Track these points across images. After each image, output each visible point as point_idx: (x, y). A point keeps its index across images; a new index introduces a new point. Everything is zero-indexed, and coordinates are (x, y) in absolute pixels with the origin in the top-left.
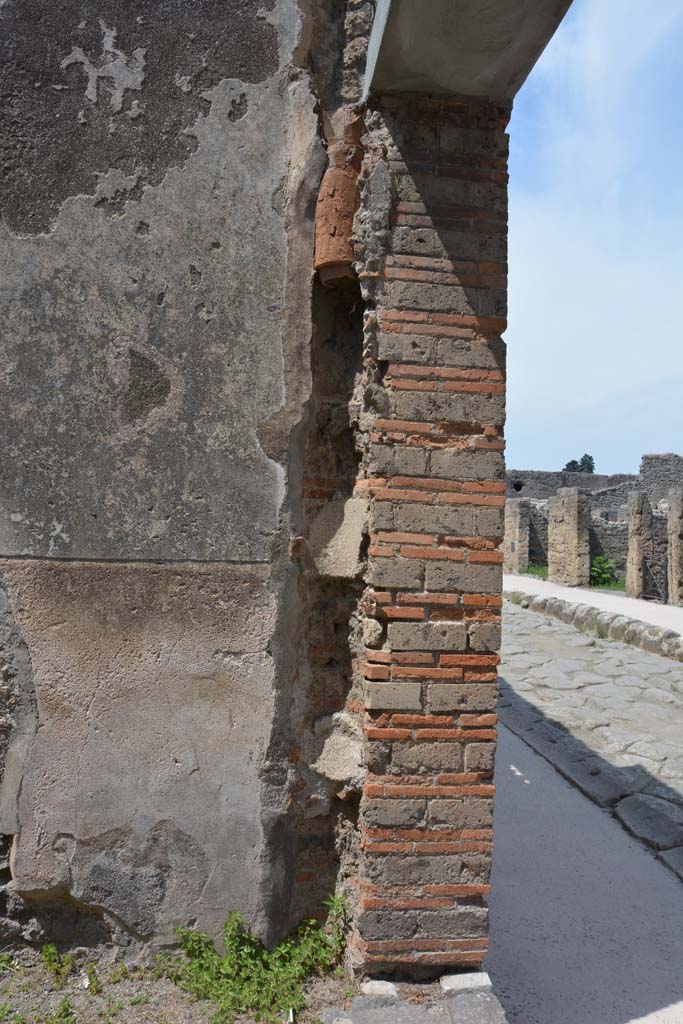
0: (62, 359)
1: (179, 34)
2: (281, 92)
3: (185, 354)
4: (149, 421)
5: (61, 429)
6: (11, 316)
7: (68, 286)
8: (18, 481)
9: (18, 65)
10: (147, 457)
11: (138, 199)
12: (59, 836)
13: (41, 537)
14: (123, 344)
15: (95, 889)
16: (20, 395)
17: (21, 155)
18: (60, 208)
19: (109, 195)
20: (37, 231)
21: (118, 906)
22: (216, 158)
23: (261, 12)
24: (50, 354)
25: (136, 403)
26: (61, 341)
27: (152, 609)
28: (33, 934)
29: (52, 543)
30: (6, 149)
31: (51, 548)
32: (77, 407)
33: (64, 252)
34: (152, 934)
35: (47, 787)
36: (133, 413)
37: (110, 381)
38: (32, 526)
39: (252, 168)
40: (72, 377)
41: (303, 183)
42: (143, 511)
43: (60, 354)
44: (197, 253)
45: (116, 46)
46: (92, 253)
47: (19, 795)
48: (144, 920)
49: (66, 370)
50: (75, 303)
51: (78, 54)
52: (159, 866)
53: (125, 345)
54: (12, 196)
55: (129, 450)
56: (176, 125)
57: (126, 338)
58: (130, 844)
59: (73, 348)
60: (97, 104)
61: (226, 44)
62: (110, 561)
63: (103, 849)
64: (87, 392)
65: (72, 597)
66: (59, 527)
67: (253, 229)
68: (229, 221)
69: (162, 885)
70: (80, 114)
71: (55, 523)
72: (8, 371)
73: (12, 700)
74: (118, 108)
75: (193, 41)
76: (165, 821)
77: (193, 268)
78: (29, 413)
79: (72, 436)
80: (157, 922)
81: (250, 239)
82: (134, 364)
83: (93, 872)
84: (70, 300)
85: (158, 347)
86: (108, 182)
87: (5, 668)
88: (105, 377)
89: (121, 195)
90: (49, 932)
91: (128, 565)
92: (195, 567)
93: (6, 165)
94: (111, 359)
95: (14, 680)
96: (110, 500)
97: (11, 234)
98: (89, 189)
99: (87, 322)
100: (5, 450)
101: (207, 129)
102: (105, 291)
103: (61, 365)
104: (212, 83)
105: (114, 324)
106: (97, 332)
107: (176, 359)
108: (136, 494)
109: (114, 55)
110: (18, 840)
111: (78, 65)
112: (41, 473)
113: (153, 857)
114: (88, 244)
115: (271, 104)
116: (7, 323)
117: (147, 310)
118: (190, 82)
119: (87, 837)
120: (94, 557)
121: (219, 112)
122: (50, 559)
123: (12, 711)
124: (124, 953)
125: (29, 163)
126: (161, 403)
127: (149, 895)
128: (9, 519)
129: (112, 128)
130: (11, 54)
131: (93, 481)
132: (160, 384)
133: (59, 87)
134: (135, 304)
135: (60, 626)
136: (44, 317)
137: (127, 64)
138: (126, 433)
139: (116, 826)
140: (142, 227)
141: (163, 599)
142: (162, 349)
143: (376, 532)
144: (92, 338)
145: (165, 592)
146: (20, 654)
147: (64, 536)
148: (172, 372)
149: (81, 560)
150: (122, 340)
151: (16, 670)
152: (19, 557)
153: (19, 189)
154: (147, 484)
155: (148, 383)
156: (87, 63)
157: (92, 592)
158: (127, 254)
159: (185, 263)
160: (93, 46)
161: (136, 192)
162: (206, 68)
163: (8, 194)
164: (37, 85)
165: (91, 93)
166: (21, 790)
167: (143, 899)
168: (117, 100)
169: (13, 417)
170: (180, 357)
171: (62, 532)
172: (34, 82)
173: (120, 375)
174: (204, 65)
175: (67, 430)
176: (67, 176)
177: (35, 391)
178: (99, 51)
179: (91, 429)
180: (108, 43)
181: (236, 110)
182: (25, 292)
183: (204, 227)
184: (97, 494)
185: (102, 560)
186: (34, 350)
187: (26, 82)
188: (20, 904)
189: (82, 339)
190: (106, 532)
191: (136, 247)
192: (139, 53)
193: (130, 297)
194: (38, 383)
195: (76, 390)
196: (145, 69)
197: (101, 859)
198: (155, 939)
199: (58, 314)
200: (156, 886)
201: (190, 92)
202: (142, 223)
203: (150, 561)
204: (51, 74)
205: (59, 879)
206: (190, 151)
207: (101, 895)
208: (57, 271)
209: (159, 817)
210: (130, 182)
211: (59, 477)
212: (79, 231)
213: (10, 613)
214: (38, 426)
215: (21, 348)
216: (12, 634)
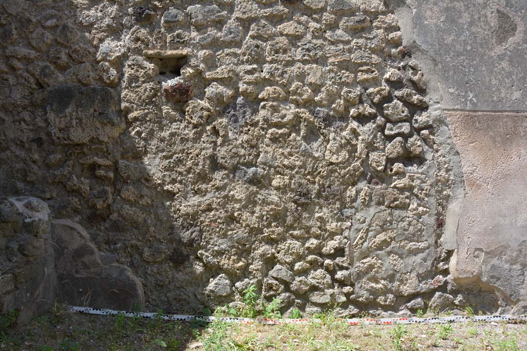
0: (466, 14)
3: (523, 11)
4: (509, 44)
5: (469, 48)
8: (451, 73)
10: (509, 61)
12: (476, 249)
13: (463, 100)
14: (494, 7)
15: (492, 277)
16: (448, 32)
21: (503, 286)
24: (460, 12)
25: (502, 35)
26: (465, 6)
27: (516, 134)
28: (460, 301)
29: (468, 102)
31: (468, 105)
32: (475, 37)
34: (518, 300)
35: (470, 225)
36: (501, 40)
37: (489, 25)
38: (459, 95)
40: (471, 24)
42: (509, 87)
43: (465, 12)
47: (457, 229)
48: (515, 293)
49: (469, 20)
52: (522, 265)
53: (495, 7)
55: (501, 58)
57: (495, 4)
58: (509, 253)
59: (471, 9)
62: (495, 112)
63: (496, 256)
64: (479, 30)
65: (478, 129)
66: (471, 95)
69: (523, 274)
71: (469, 93)
72: (441, 20)
73: (450, 182)
76: (524, 241)
78: (453, 40)
79: (474, 51)
80: (521, 294)
82: (499, 17)
83: (492, 268)
85: (511, 8)
87: (446, 166)
88: (487, 23)
90: (468, 300)
91: (504, 113)
94: (489, 14)
95: (451, 173)
96: (494, 82)
100: (444, 58)
103: (466, 18)
106: (481, 1)
107: (519, 14)
108: (505, 79)
110: (458, 252)
112: (461, 69)
113: (519, 260)
119: (489, 250)
120: (488, 109)
122: (468, 111)
123: (450, 188)
124: (504, 311)
126: (514, 35)
127: (517, 280)
128: (448, 91)
131: (485, 73)
132: (512, 26)
135: (474, 143)
138: (498, 50)
139: (502, 244)
141: (521, 129)
142: (512, 9)
144: (479, 4)
145: (522, 126)
146: (455, 158)
147: (474, 99)
148: (518, 20)
149: (482, 111)
150: (493, 5)
151: (452, 167)
152: (454, 110)
154: (510, 74)
155: (507, 25)
157: (488, 126)
166: (458, 226)
167: (514, 282)
169: (446, 42)
170: (521, 12)
171: (473, 97)
173: (494, 22)
175: (472, 48)
177: (455, 30)
179: (482, 48)
184: (488, 79)
185: (492, 111)
186: (453, 10)
188: (454, 286)
189: (474, 5)
190: (493, 97)
194: (456, 26)
195: (474, 29)
197: (495, 261)
198: (520, 303)
200: (520, 275)
203: (513, 111)
205: (477, 271)
207: (494, 280)
209: (522, 239)
211: (470, 71)
213: (450, 138)
214: (458, 46)
215: (447, 9)
216: (451, 148)
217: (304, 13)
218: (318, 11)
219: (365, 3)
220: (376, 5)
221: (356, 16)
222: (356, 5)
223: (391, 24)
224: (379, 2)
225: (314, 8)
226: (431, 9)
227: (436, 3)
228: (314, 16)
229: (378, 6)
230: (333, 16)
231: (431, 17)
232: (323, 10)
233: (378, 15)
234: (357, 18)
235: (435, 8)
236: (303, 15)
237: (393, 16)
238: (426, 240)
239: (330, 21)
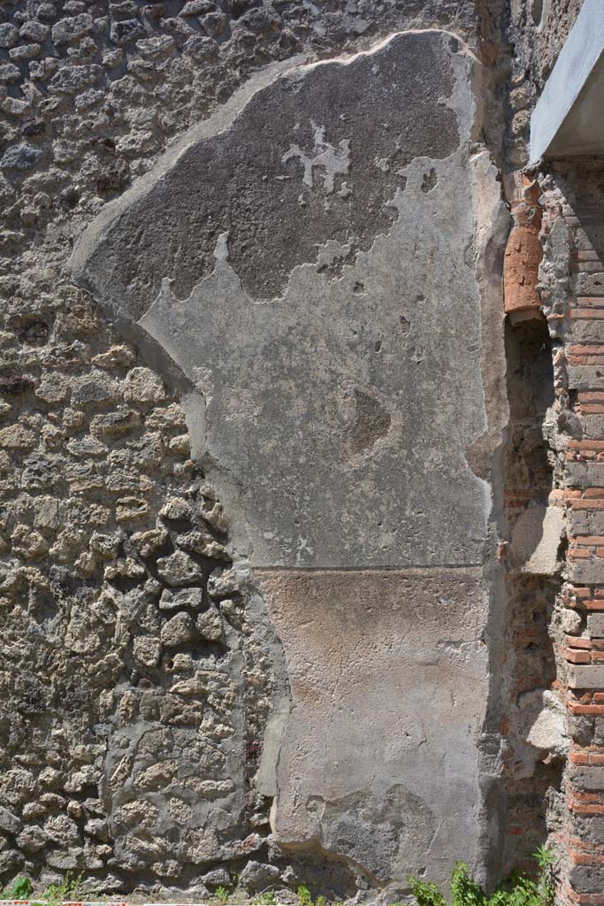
0: (299, 402)
1: (375, 125)
2: (464, 164)
3: (401, 392)
4: (375, 449)
5: (302, 460)
6: (255, 368)
7: (300, 340)
8: (269, 505)
9: (248, 164)
10: (375, 480)
11: (353, 264)
12: (311, 798)
13: (290, 551)
14: (349, 386)
15: (341, 842)
16: (266, 433)
17: (254, 236)
18: (290, 276)
19: (328, 262)
20: (272, 296)
21: (361, 856)
22: (414, 224)
23: (441, 100)
24: (289, 398)
25: (363, 436)
26: (297, 386)
27: (384, 607)
28: (289, 877)
29: (298, 555)
30: (243, 231)
31: (299, 559)
32: (314, 441)
33: (294, 312)
34: (388, 881)
35: (300, 758)
36: (362, 443)
37: (340, 418)
38: (281, 542)
39: (445, 230)
40: (309, 417)
41: (490, 241)
42: (374, 526)
43: (297, 397)
44: (405, 305)
45: (325, 140)
46: (318, 311)
47: (277, 764)
48: (382, 868)
49: (304, 411)
50: (307, 354)
51: (295, 150)
52: (393, 823)
53: (352, 386)
54: (250, 269)
55: (360, 475)
56: (380, 200)
57: (351, 381)
58: (370, 804)
59: (308, 392)
60: (313, 188)
61: (414, 129)
62: (347, 569)
63: (348, 809)
64: (322, 428)
65: (316, 600)
66: (304, 542)
67: (450, 281)
68: (429, 276)
69: (396, 839)
70: (300, 197)
71: (301, 539)
72: (255, 414)
73: (269, 686)
74: (330, 189)
75: (388, 129)
76: (398, 785)
77: (403, 318)
78: (274, 448)
79: (311, 466)
80: (393, 870)
81: (448, 290)
82: (359, 403)
83: (340, 827)
84: (303, 352)
85: (379, 386)
86: (327, 251)
87: (261, 660)
88: (336, 414)
89: (339, 261)
90: (302, 877)
91: (363, 572)
92: (420, 571)
93: (243, 244)
94: (339, 399)
95: (271, 670)
96: (346, 518)
97: (251, 300)
98: (312, 259)
99: (318, 369)
100: (257, 480)
101: (405, 200)
102: (332, 343)
103: (299, 407)
104: (406, 162)
105: (341, 370)
106: (327, 377)
107: (394, 396)
108: (367, 512)
109: (324, 147)
110: (278, 801)
111: (295, 158)
112: (287, 498)
113: (388, 815)
114: (314, 304)
115: (456, 174)
116: (253, 374)
117: (368, 356)
118: (388, 163)
119: (334, 799)
120: (334, 566)
121: (414, 185)
122: (298, 569)
123: (268, 695)
124: (365, 895)
125: (261, 241)
126: (384, 434)
127: (386, 847)
128: (263, 537)
129: (327, 206)
130: (242, 157)
131: (331, 502)
132: (382, 419)
133: (281, 178)
134: (357, 352)
135: (308, 624)
136: (282, 367)
137: (335, 154)
138: (356, 461)
139: (358, 789)
140: (358, 287)
141: (393, 599)
142: (382, 389)
143: (575, 537)
144: (323, 382)
145: (395, 593)
146: (275, 648)
147: (309, 549)
148: (391, 408)
149: (323, 569)
150: (348, 383)
151: (272, 661)
152: (272, 568)
153: (255, 263)
154: (375, 503)
155: (373, 417)
156: (303, 156)
157: (334, 595)
158: (348, 311)
159: (396, 315)
160: (306, 141)
161: (350, 258)
162: (400, 151)
163: (247, 268)
164: (264, 177)
165: (307, 180)
166: (279, 760)
167: (380, 850)
168: (329, 184)
169: (261, 452)
170: (397, 394)
171: (307, 546)
172: (262, 175)
173: (348, 413)
174: (398, 147)
175: (308, 461)
176: (293, 248)
177: (279, 429)
178: (312, 145)
179: (326, 459)
180: (318, 138)
181: (428, 182)
182: (265, 348)
183: (410, 283)
184: (334, 513)
185: (342, 569)
187: (255, 176)
188: (279, 853)
189: (315, 384)
190: (344, 545)
191: (354, 304)
192: (344, 143)
193: (352, 346)
194: (281, 423)
195: (312, 427)
196: (350, 156)
197: (345, 817)
198: (391, 884)
199: (294, 364)
200: (391, 840)
201: (389, 171)
202: (357, 283)
203: (380, 568)
204: (275, 168)
205: (312, 833)
206: (392, 221)
207: (346, 847)
208: (291, 328)
209: (394, 782)
210: (345, 249)
211: (302, 500)
212: (307, 294)
213: (266, 615)
214: (283, 458)
215: (266, 394)
216: (268, 632)
217: (37, 407)
218: (56, 405)
219: (132, 388)
220: (150, 390)
221: (117, 410)
222: (116, 391)
223: (173, 422)
224: (155, 385)
225: (50, 400)
226: (237, 394)
227: (246, 385)
228: (50, 414)
229: (153, 392)
230: (79, 413)
231: (237, 410)
232: (64, 403)
233: (153, 407)
234: (117, 415)
235: (246, 394)
236: (32, 414)
237: (178, 407)
238: (229, 778)
239: (73, 422)
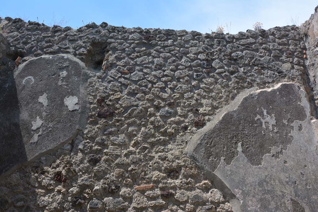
0: (273, 202)
1: (281, 110)
2: (310, 123)
3: (306, 199)
6: (256, 190)
7: (270, 180)
9: (245, 120)
11: (282, 154)
14: (288, 197)
17: (250, 144)
18: (263, 158)
19: (275, 153)
20: (258, 165)
22: (299, 141)
23: (299, 103)
24: (269, 201)
26: (271, 197)
30: (246, 142)
33: (266, 170)
37: (287, 208)
39: (308, 144)
40: (277, 208)
44: (301, 169)
45: (267, 114)
46: (274, 170)
49: (275, 206)
50: (273, 185)
51: (258, 117)
53: (289, 197)
54: (250, 155)
56: (287, 134)
59: (275, 199)
60: (266, 129)
61: (293, 112)
67: (314, 161)
68: (307, 159)
70: (263, 132)
72: (258, 207)
74: (272, 130)
75: (285, 111)
77: (301, 173)
81: (313, 164)
82: (293, 203)
84: (271, 185)
85: (298, 197)
86: (274, 150)
89: (278, 153)
93: (247, 147)
94: (286, 201)
97: (252, 166)
98: (269, 152)
99: (277, 191)
101: (294, 133)
102: (280, 182)
103: (273, 204)
104: (292, 122)
105: (285, 191)
106: (281, 194)
107: (304, 201)
109: (267, 116)
114: (272, 168)
115: (308, 126)
116: (256, 192)
117: (293, 186)
118: (287, 122)
121: (296, 129)
125: (252, 146)
129: (271, 135)
130: (242, 118)
132: (302, 209)
133: (256, 125)
134: (289, 185)
136: (265, 190)
137: (271, 118)
140: (285, 162)
142: (300, 198)
144: (280, 196)
148: (304, 205)
150: (288, 196)
153: (251, 153)
155: (298, 209)
156: (261, 118)
158: (284, 170)
159: (299, 172)
160: (261, 114)
161: (281, 152)
162: (290, 118)
163: (249, 155)
164: (250, 125)
165: (264, 126)
168: (271, 128)
170: (305, 200)
173: (290, 207)
174: (289, 117)
176: (263, 149)
178: (263, 115)
180: (265, 113)
181: (300, 128)
182: (259, 183)
183: (301, 161)
186: (264, 200)
187: (248, 124)
189: (277, 196)
191: (285, 168)
192: (273, 115)
193: (287, 183)
196: (276, 119)
199: (269, 189)
201: (288, 124)
202: (285, 161)
204: (253, 122)
206: (292, 140)
208: (266, 176)
210: (279, 149)
212: (270, 164)
215: (261, 200)
217: (175, 203)
218: (183, 203)
219: (212, 197)
220: (219, 197)
221: (206, 205)
222: (206, 198)
223: (228, 210)
224: (220, 196)
225: (181, 201)
226: (251, 200)
227: (254, 196)
228: (181, 206)
229: (220, 198)
230: (192, 206)
231: (252, 206)
232: (187, 202)
233: (220, 204)
234: (207, 207)
235: (254, 199)
236: (173, 206)
237: (229, 204)
239: (191, 209)
